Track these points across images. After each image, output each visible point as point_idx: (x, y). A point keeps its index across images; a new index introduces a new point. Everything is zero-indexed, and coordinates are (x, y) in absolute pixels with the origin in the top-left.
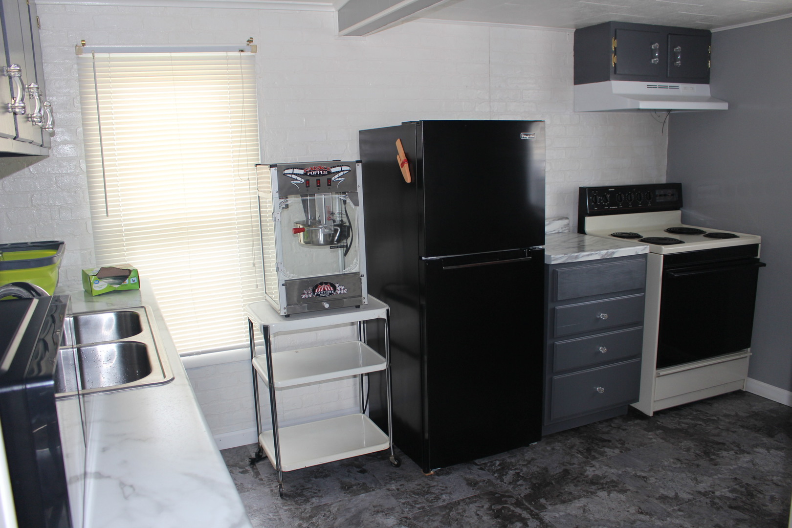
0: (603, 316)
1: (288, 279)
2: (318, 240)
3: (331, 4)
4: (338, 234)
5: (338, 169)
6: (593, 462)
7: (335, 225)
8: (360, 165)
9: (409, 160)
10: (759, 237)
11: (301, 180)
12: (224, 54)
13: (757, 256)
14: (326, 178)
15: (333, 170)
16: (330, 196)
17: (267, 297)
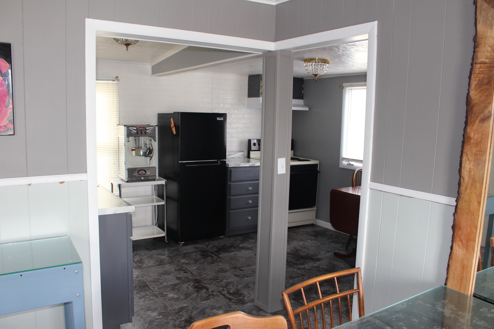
0: (250, 188)
1: (129, 167)
2: (140, 154)
3: (149, 64)
4: (148, 152)
5: (149, 128)
6: (244, 243)
7: (147, 149)
8: (157, 127)
9: (175, 126)
10: (318, 161)
11: (135, 131)
12: (106, 82)
13: (317, 168)
14: (144, 131)
15: (147, 128)
16: (145, 138)
17: (120, 176)
